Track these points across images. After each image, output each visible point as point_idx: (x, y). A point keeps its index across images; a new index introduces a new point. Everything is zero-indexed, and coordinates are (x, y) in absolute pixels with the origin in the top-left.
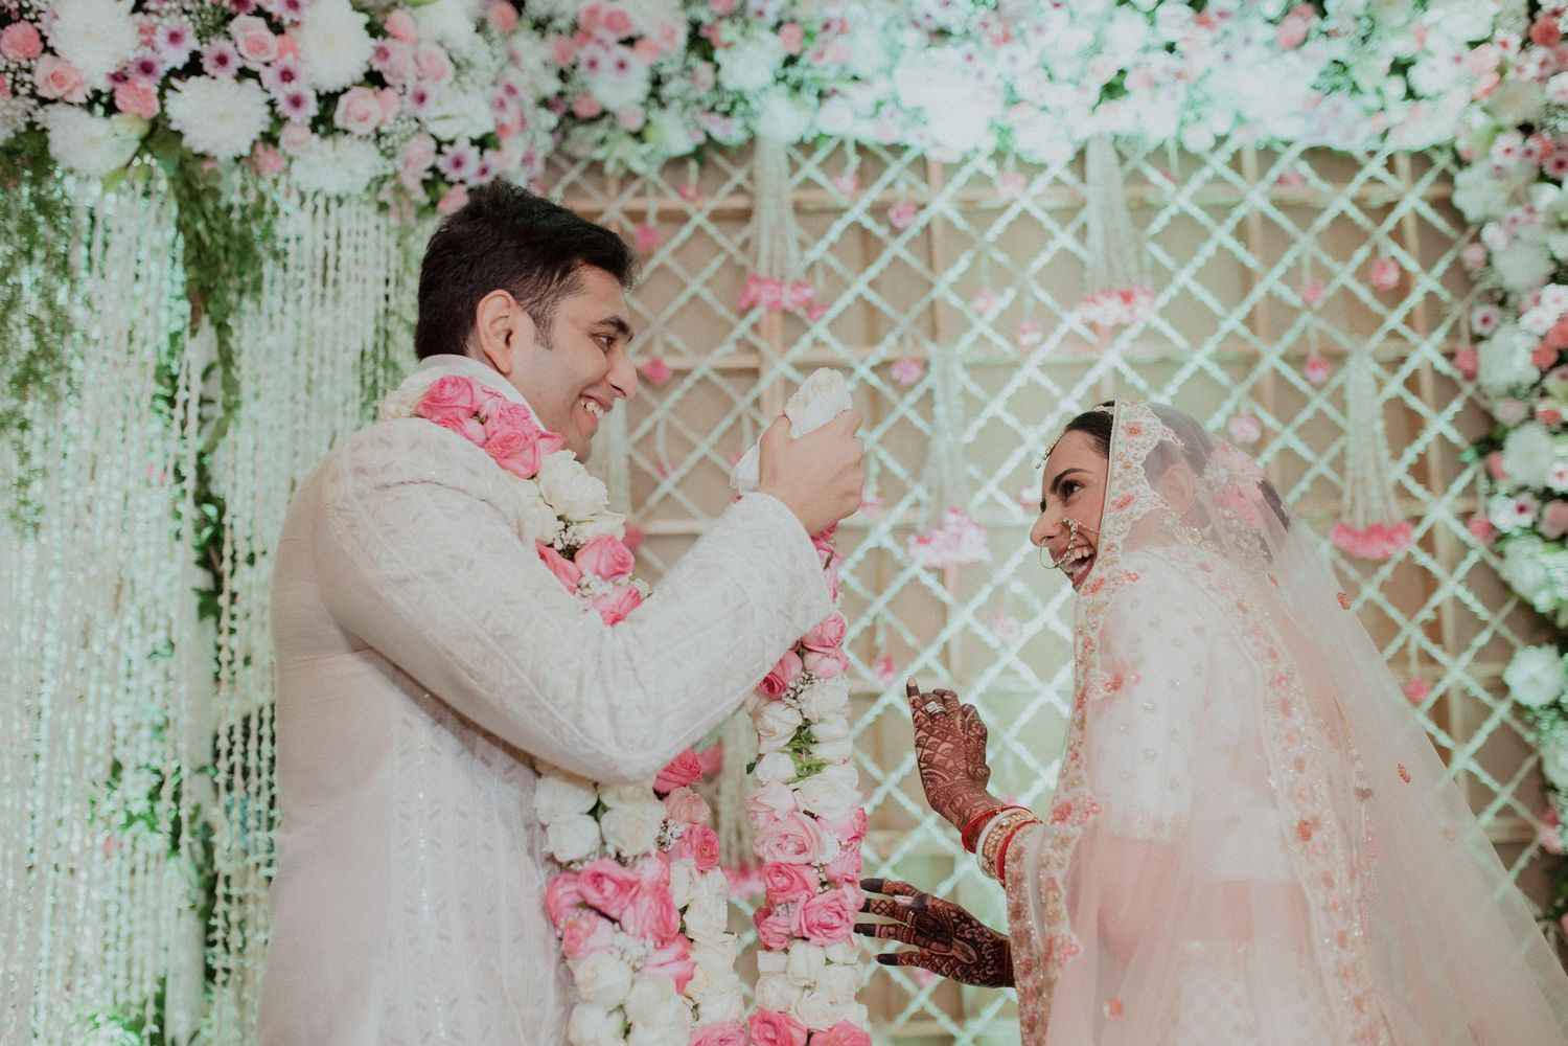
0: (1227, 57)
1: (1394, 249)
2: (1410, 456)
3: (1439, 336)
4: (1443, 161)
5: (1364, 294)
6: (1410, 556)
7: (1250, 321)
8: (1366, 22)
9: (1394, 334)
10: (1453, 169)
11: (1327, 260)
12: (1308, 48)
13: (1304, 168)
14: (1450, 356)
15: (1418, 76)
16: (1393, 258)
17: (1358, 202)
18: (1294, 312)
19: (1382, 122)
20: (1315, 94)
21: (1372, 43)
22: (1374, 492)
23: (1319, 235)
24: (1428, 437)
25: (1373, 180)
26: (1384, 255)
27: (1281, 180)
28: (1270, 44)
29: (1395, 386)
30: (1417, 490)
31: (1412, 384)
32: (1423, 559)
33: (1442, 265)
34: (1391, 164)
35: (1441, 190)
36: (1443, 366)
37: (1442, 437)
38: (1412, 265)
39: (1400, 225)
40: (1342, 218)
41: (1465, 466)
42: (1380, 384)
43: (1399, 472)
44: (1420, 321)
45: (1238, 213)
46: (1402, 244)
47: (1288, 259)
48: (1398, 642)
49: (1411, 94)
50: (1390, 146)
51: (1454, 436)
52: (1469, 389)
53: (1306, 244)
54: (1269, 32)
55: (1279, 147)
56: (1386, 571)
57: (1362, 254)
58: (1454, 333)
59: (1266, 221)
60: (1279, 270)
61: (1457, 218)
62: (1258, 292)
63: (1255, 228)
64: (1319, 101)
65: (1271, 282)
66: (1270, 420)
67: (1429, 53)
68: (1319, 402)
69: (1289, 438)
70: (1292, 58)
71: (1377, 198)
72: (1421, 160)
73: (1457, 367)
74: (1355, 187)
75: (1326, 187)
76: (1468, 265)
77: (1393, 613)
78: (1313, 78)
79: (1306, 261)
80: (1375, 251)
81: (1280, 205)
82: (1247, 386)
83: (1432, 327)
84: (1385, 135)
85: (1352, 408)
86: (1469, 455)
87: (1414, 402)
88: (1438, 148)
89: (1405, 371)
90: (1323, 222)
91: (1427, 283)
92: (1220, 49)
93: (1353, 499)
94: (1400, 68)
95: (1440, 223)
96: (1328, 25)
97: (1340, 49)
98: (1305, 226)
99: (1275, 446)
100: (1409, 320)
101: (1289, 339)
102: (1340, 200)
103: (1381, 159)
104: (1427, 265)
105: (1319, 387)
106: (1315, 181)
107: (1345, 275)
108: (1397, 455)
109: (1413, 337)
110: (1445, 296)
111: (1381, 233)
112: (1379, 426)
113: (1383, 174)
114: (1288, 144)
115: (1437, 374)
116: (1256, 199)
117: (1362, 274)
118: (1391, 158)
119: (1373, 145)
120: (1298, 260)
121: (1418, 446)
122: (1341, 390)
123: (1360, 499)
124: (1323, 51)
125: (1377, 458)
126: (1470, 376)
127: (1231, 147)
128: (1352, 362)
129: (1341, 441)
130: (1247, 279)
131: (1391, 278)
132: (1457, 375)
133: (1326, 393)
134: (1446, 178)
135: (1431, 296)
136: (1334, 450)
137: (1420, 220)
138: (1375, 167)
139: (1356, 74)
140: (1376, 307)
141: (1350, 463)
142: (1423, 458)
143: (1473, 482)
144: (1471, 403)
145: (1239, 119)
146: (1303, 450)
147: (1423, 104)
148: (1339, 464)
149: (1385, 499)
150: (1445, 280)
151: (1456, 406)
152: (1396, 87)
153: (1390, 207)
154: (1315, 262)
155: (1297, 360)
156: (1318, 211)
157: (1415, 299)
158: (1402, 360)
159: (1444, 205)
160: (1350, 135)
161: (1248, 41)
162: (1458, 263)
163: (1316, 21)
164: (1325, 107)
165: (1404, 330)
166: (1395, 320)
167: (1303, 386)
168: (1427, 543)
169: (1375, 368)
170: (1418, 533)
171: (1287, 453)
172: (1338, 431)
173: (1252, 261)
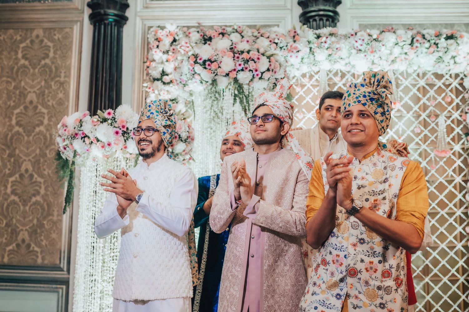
0: (417, 56)
1: (450, 94)
2: (451, 136)
3: (459, 112)
4: (462, 76)
5: (443, 103)
6: (450, 156)
7: (419, 108)
8: (446, 49)
9: (449, 111)
10: (464, 77)
11: (436, 96)
12: (434, 54)
13: (432, 77)
14: (461, 116)
15: (457, 59)
16: (450, 96)
17: (444, 84)
18: (429, 106)
19: (448, 68)
20: (435, 63)
21: (447, 53)
22: (443, 144)
23: (435, 91)
24: (455, 132)
25: (447, 79)
26: (448, 95)
27: (427, 79)
28: (426, 53)
29: (449, 122)
30: (452, 143)
31: (453, 122)
32: (453, 157)
33: (460, 97)
34: (451, 76)
35: (461, 82)
36: (459, 118)
37: (458, 133)
38: (454, 97)
39: (452, 88)
40: (440, 87)
41: (462, 138)
42: (446, 121)
43: (448, 139)
44: (455, 108)
45: (418, 86)
46: (452, 93)
47: (428, 96)
48: (447, 173)
49: (455, 63)
50: (450, 73)
51: (461, 133)
52: (464, 123)
53: (432, 93)
54: (426, 50)
55: (427, 72)
56: (445, 159)
57: (443, 95)
58: (462, 112)
59: (424, 87)
60: (426, 98)
61: (464, 88)
62: (421, 102)
63: (421, 89)
64: (436, 64)
65: (424, 100)
66: (423, 128)
67: (459, 55)
68: (433, 125)
69: (426, 132)
70: (431, 56)
71: (447, 83)
72: (457, 75)
73: (462, 118)
74: (442, 81)
75: (437, 81)
76: (466, 98)
77: (446, 168)
78: (435, 59)
79: (432, 96)
80: (446, 94)
81: (427, 84)
82: (418, 121)
83: (457, 110)
84: (449, 70)
85: (439, 127)
86: (463, 136)
87: (452, 125)
88: (461, 73)
89: (451, 119)
90: (435, 88)
91: (457, 101)
92: (416, 54)
93: (439, 145)
94: (453, 57)
95: (461, 89)
96: (439, 49)
97: (441, 54)
98: (432, 89)
99: (424, 134)
100: (452, 109)
101: (427, 112)
102: (439, 84)
103: (449, 75)
104: (457, 97)
105: (433, 122)
106: (434, 79)
107: (439, 99)
108: (448, 136)
109: (453, 112)
110: (460, 104)
111: (448, 90)
112: (445, 130)
113: (449, 78)
114: (429, 71)
115: (458, 120)
116: (422, 83)
117: (443, 99)
118: (451, 75)
119: (447, 72)
120: (430, 96)
121: (453, 134)
122: (438, 122)
123: (440, 145)
124: (437, 55)
125: (444, 136)
126: (465, 120)
127: (417, 72)
128: (440, 117)
129: (437, 133)
130: (419, 99)
131: (449, 100)
132: (462, 120)
133: (435, 123)
134: (462, 79)
135: (458, 104)
136: (435, 135)
137: (456, 87)
138: (447, 77)
139: (444, 59)
140: (446, 106)
141: (438, 137)
142: (454, 137)
143: (464, 142)
144: (465, 126)
145: (419, 67)
146: (429, 135)
147: (458, 65)
148: (436, 137)
149: (445, 145)
150: (461, 100)
151: (461, 126)
152: (452, 61)
153: (450, 85)
154: (434, 96)
155: (429, 116)
156: (435, 85)
157: (454, 104)
158: (451, 117)
159: (461, 84)
160: (442, 71)
161: (422, 53)
162: (463, 97)
163: (436, 49)
164: (437, 66)
165: (452, 111)
166: (450, 108)
167: (430, 122)
168: (454, 154)
169: (445, 118)
170: (452, 152)
171: (425, 135)
172: (436, 131)
173: (420, 96)
